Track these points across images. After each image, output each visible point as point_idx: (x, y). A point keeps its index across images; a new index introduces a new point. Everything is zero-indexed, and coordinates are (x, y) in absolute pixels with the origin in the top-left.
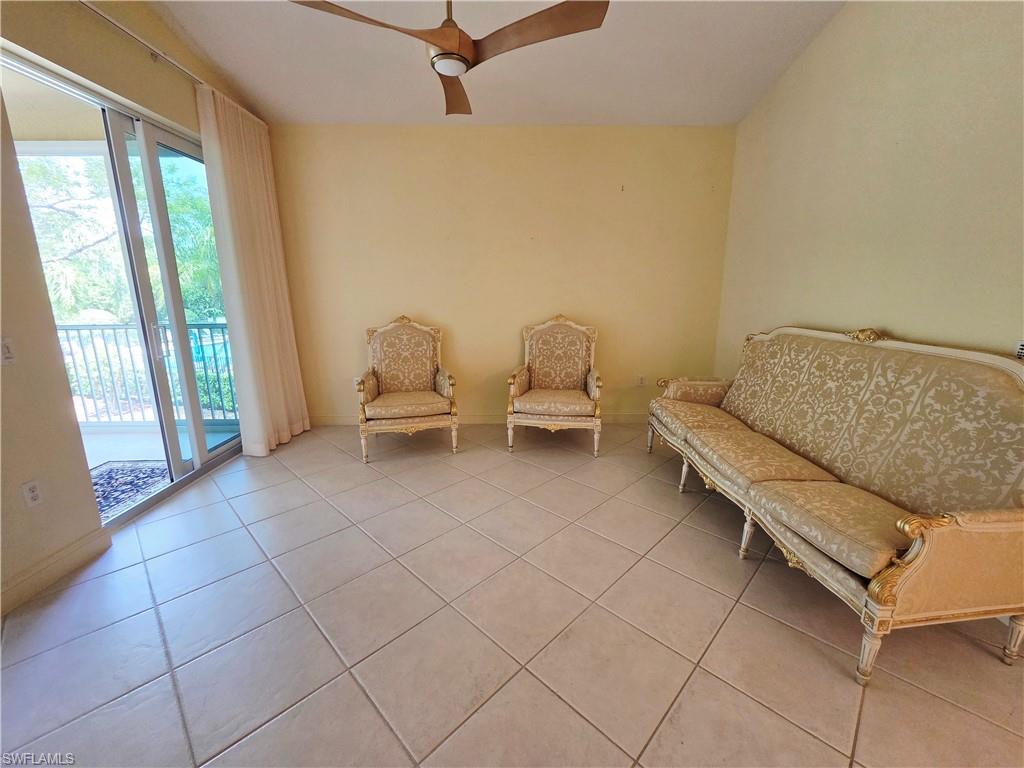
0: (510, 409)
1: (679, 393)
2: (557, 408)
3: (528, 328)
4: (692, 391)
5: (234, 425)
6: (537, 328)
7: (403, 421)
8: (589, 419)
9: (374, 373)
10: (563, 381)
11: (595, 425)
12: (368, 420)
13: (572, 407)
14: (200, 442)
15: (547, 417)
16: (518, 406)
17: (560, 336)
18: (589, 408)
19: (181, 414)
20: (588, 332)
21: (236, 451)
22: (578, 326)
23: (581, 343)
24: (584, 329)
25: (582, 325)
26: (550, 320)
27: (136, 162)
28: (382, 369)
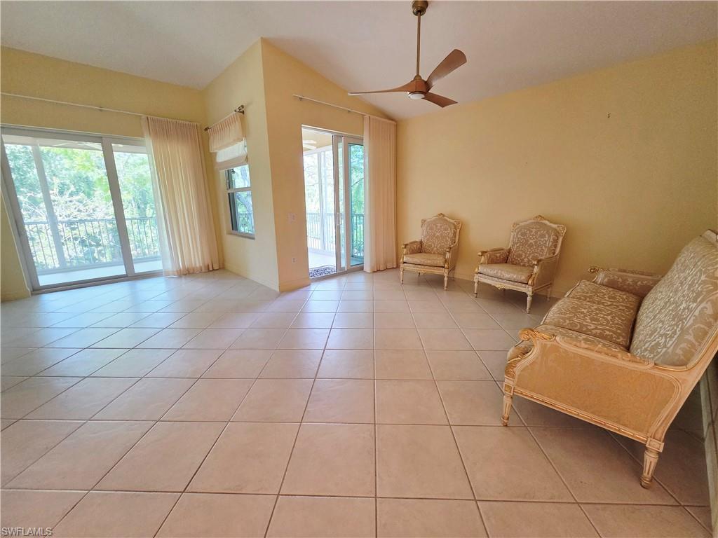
0: (476, 270)
1: (606, 280)
2: (501, 274)
3: (515, 224)
4: (620, 280)
5: (362, 258)
6: (522, 224)
7: (419, 266)
8: (524, 285)
9: (421, 242)
10: (529, 261)
11: (528, 290)
12: (404, 263)
13: (512, 275)
14: (348, 262)
15: (496, 279)
16: (481, 269)
17: (534, 230)
18: (523, 278)
19: (343, 251)
20: (558, 229)
21: (362, 269)
22: (551, 224)
23: (549, 236)
24: (554, 226)
25: (555, 223)
26: (531, 219)
27: (340, 150)
28: (425, 241)
